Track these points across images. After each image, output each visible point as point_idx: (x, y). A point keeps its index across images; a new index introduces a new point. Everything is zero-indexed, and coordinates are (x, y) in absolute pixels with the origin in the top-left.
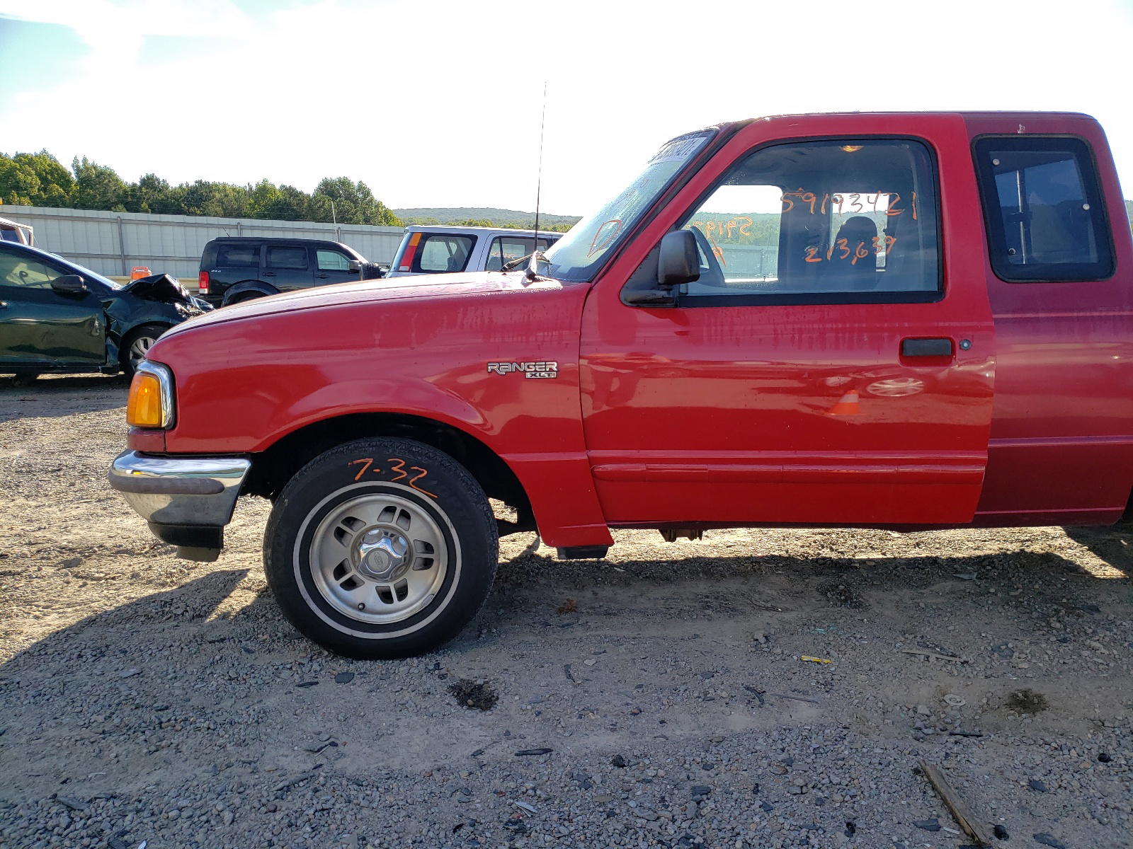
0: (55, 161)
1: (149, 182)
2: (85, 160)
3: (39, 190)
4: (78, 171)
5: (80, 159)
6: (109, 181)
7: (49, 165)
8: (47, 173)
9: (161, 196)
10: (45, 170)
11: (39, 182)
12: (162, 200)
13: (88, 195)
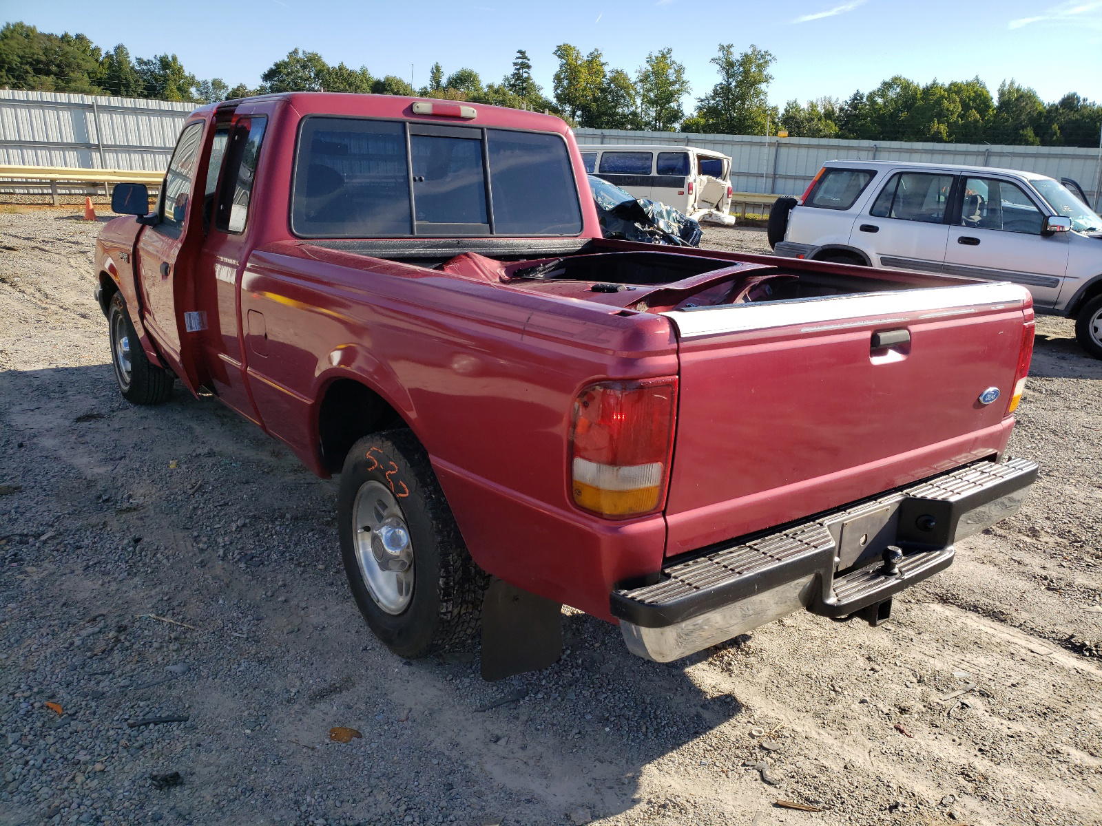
0: (984, 87)
1: (1070, 102)
2: (1012, 83)
3: (958, 116)
4: (1002, 94)
5: (1008, 83)
6: (1027, 104)
7: (975, 92)
8: (970, 100)
9: (1077, 116)
10: (969, 97)
11: (960, 109)
12: (1077, 120)
13: (1002, 118)
